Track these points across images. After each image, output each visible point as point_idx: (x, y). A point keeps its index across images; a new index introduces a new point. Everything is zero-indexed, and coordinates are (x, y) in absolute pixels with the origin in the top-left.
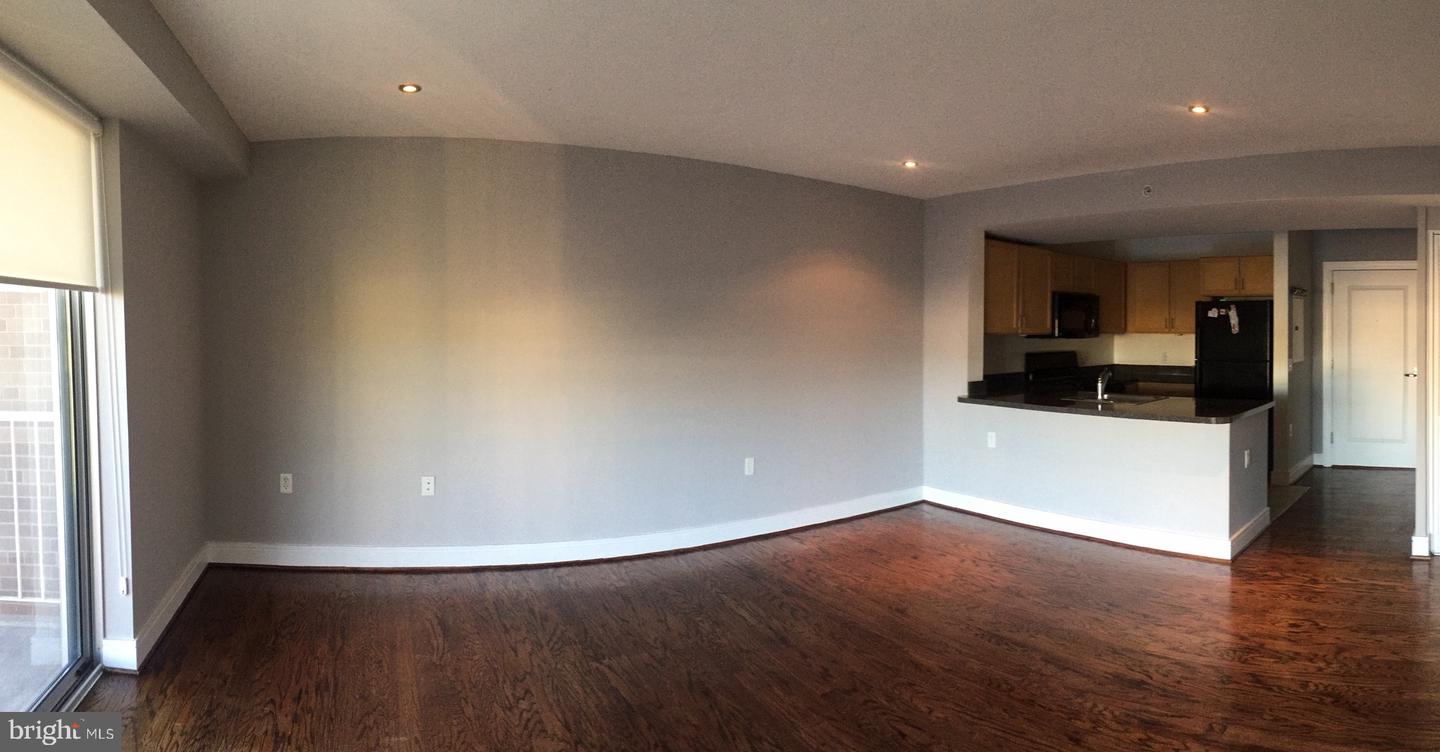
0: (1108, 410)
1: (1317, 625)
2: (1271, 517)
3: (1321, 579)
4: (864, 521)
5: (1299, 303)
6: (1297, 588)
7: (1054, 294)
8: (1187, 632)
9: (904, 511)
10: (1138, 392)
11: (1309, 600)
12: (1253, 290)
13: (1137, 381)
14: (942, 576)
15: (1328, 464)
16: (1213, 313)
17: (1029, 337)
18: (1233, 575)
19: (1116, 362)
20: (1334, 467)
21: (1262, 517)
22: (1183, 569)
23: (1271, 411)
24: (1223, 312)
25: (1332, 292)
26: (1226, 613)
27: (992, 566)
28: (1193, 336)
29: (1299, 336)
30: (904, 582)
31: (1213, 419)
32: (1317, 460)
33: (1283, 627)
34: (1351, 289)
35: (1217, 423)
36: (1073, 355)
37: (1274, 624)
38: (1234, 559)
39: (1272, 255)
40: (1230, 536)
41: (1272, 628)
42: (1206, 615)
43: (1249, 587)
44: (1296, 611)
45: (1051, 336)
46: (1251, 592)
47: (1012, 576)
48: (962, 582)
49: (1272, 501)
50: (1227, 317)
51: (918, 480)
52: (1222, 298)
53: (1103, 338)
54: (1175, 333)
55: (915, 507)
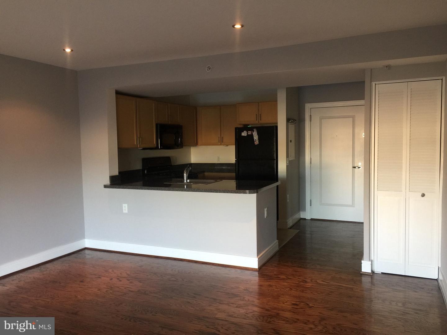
0: (189, 188)
1: (308, 305)
2: (279, 246)
3: (308, 280)
4: (48, 265)
5: (292, 127)
6: (295, 285)
7: (157, 125)
8: (237, 307)
9: (73, 255)
10: (204, 178)
11: (303, 291)
12: (266, 120)
13: (204, 172)
14: (99, 290)
15: (308, 217)
16: (244, 134)
17: (144, 149)
18: (259, 277)
19: (192, 162)
20: (312, 219)
21: (274, 246)
22: (233, 274)
23: (277, 186)
24: (250, 133)
25: (311, 121)
26: (257, 297)
27: (128, 280)
28: (234, 147)
29: (292, 145)
30: (76, 297)
31: (247, 191)
32: (303, 215)
33: (288, 305)
34: (321, 119)
35: (250, 193)
36: (168, 159)
37: (284, 303)
38: (260, 268)
39: (277, 101)
40: (258, 256)
41: (283, 305)
42: (247, 298)
43: (270, 283)
44: (294, 297)
45: (157, 148)
46: (270, 286)
47: (141, 284)
48: (111, 291)
49: (280, 236)
50: (252, 136)
51: (82, 236)
52: (249, 125)
53: (185, 149)
54: (224, 145)
55: (80, 252)
